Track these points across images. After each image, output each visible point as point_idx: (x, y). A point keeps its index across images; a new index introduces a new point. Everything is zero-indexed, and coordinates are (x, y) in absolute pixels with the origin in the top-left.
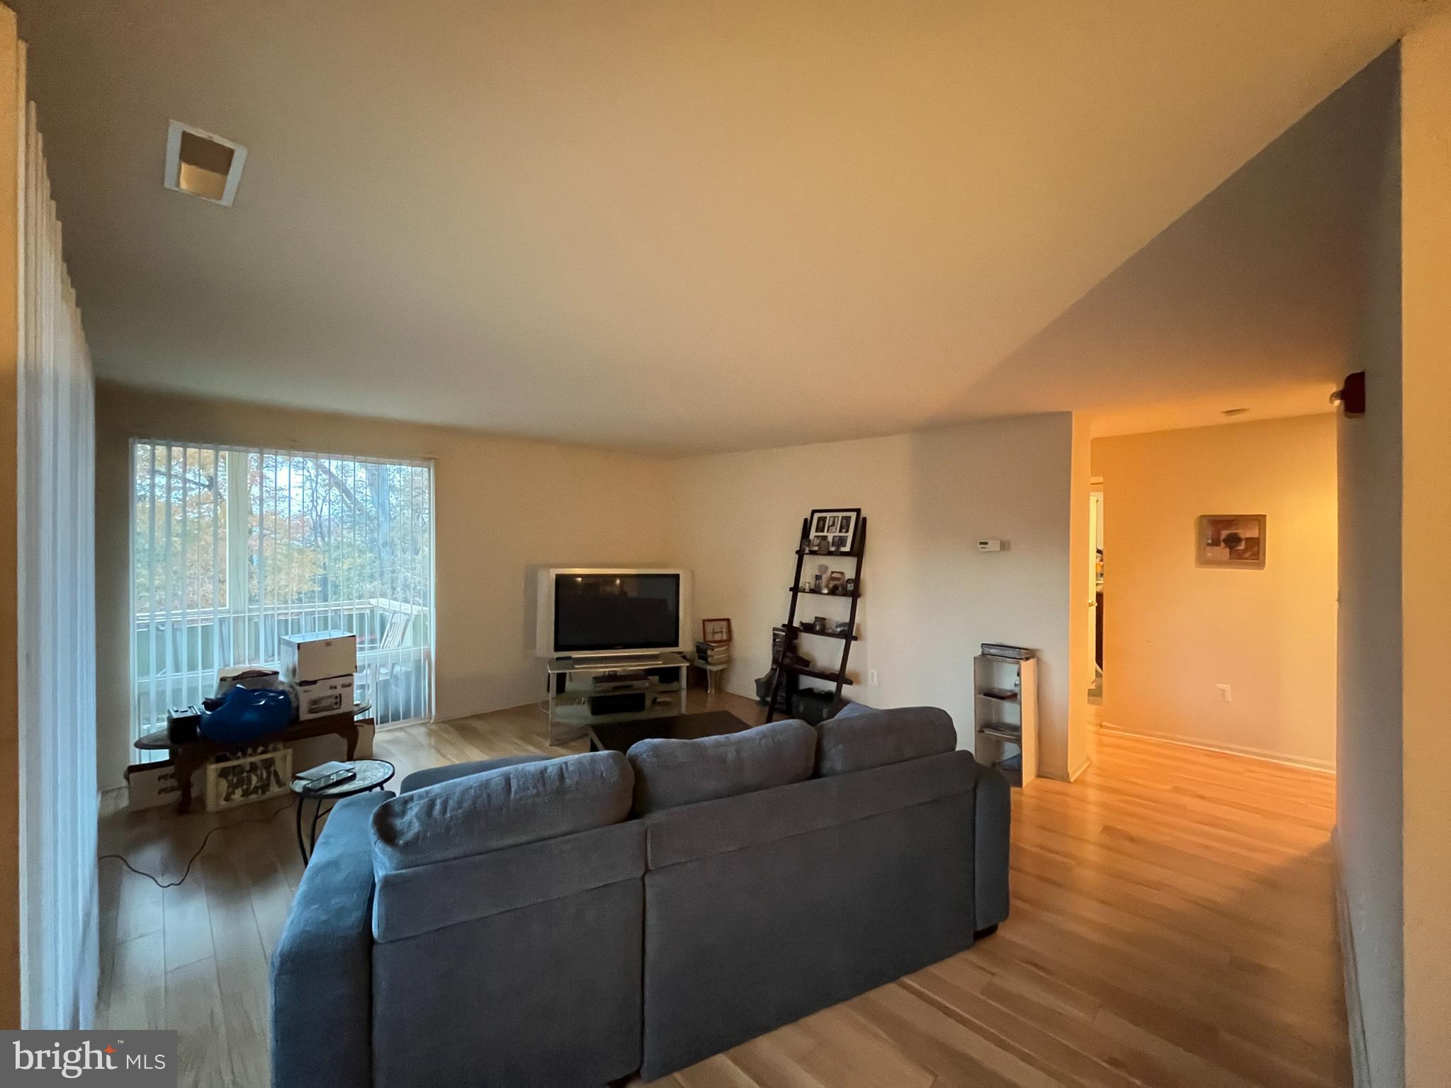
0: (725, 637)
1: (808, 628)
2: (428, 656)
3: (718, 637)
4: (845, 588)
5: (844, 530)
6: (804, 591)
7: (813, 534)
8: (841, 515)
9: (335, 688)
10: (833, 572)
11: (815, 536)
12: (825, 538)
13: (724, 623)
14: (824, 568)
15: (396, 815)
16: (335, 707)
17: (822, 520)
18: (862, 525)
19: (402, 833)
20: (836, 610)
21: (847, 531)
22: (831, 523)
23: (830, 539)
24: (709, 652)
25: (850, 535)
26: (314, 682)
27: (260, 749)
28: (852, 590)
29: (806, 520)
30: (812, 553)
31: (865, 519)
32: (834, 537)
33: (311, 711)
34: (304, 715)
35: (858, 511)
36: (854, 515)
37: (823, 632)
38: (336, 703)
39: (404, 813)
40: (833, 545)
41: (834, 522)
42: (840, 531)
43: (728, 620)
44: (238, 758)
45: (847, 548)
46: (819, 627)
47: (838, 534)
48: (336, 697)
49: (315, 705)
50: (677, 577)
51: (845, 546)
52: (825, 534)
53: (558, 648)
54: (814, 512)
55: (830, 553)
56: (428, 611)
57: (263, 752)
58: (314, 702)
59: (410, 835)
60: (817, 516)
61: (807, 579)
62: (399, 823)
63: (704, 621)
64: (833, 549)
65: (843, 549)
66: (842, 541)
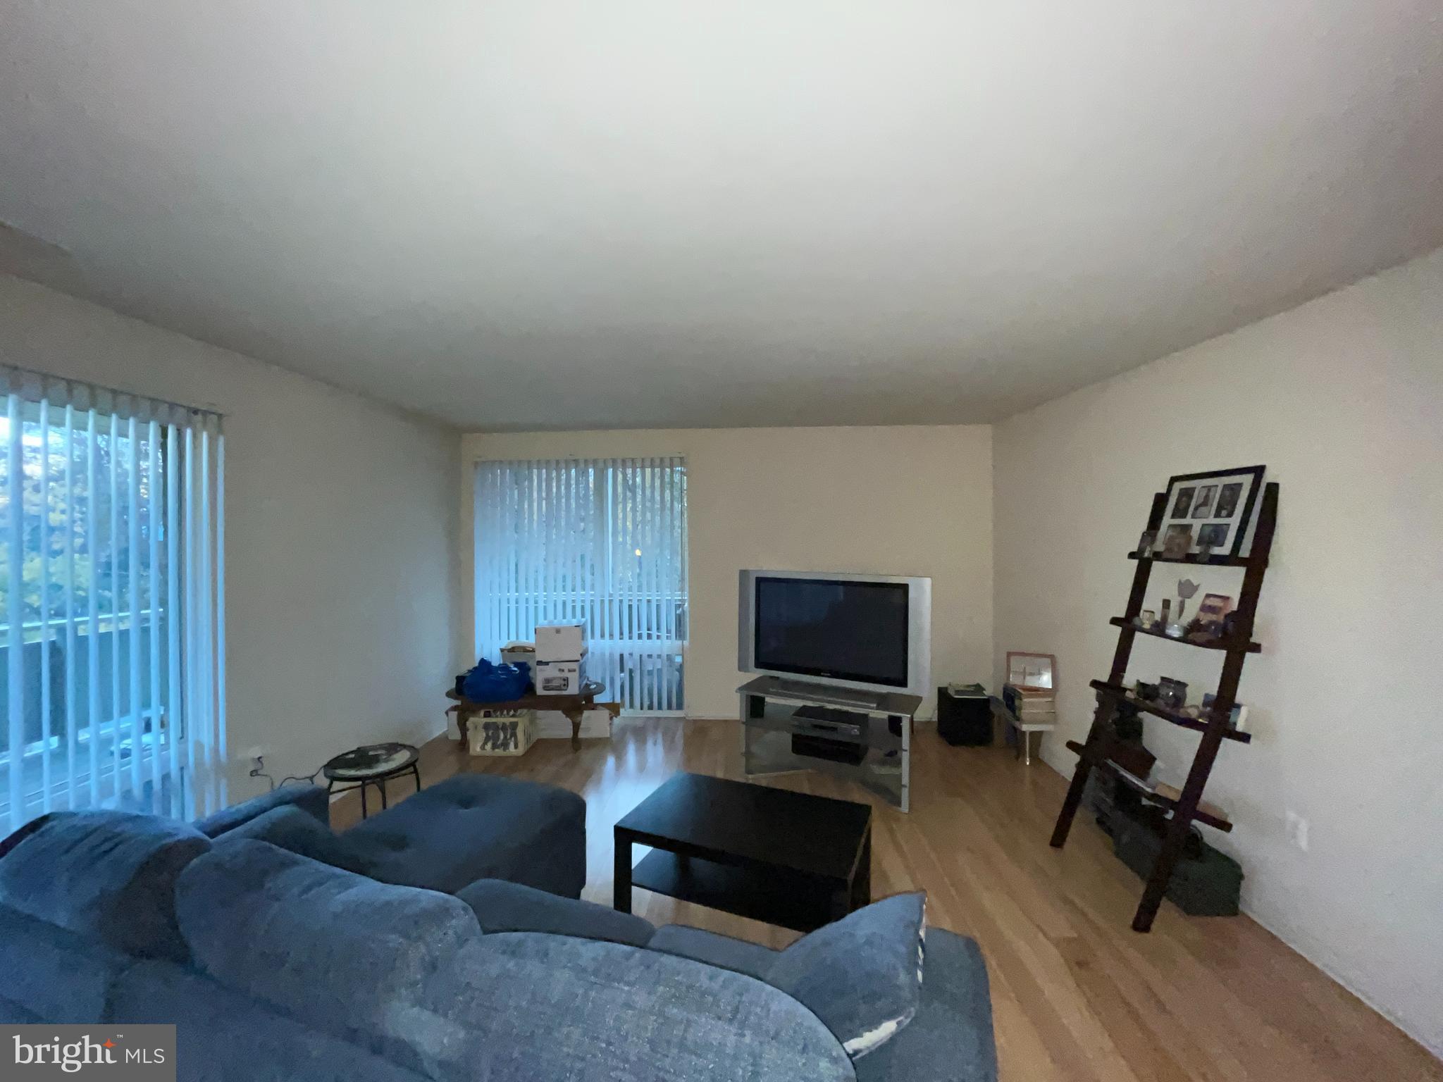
1: (1148, 699)
5: (1224, 513)
6: (1142, 629)
9: (563, 671)
10: (1208, 596)
11: (1170, 526)
12: (1186, 529)
14: (1187, 589)
16: (563, 687)
17: (1187, 494)
20: (1201, 669)
22: (1201, 500)
23: (1195, 533)
26: (547, 663)
27: (512, 713)
28: (1233, 636)
29: (1158, 495)
30: (1162, 557)
31: (1271, 488)
32: (1203, 525)
33: (545, 688)
34: (540, 691)
35: (1259, 472)
37: (1174, 713)
38: (564, 685)
40: (1201, 542)
41: (1207, 497)
42: (1217, 515)
43: (1052, 658)
44: (497, 717)
45: (1226, 549)
46: (1168, 702)
47: (1213, 520)
48: (564, 680)
49: (548, 684)
50: (905, 591)
51: (1222, 545)
53: (758, 664)
54: (1174, 480)
55: (1190, 559)
57: (513, 716)
58: (548, 681)
60: (1178, 486)
61: (1152, 607)
64: (1196, 550)
65: (1217, 551)
66: (1217, 535)
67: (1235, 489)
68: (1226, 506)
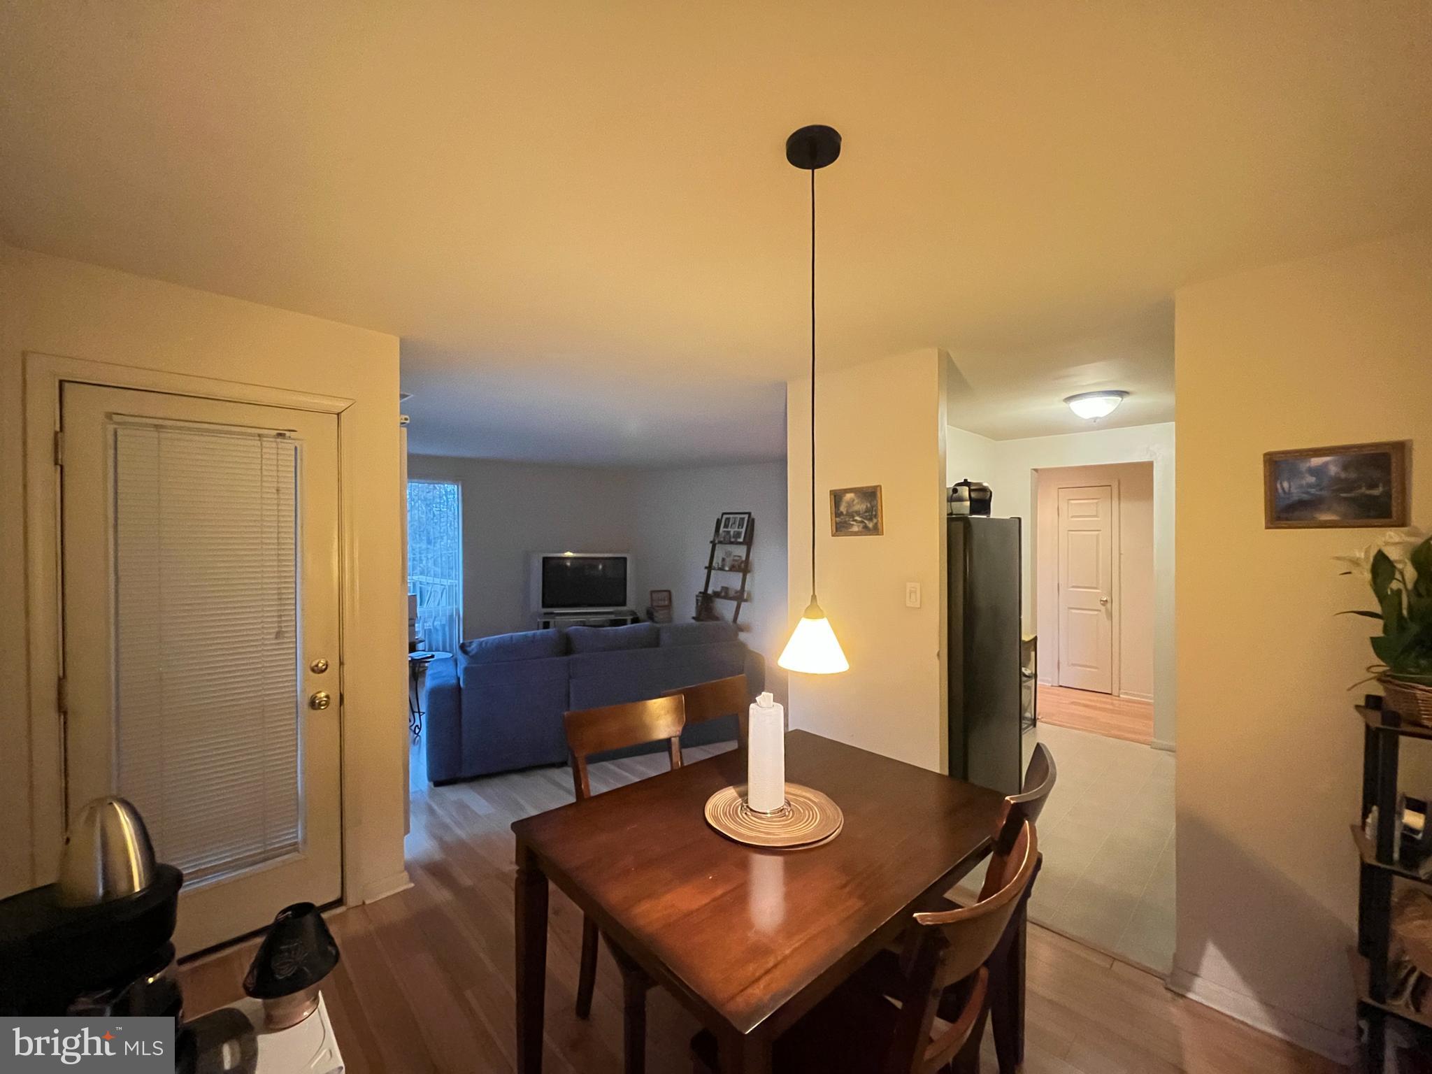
0: (667, 603)
1: (717, 594)
2: (457, 610)
3: (662, 603)
4: (739, 566)
5: (740, 527)
6: (714, 569)
7: (722, 529)
8: (739, 516)
10: (735, 556)
11: (723, 531)
12: (728, 532)
13: (666, 594)
14: (729, 554)
15: (467, 647)
17: (728, 519)
18: (751, 523)
19: (470, 652)
20: (734, 581)
21: (742, 528)
22: (733, 522)
23: (732, 533)
24: (655, 614)
25: (743, 530)
28: (744, 568)
29: (718, 520)
30: (720, 542)
31: (753, 520)
32: (734, 531)
35: (749, 514)
36: (746, 517)
37: (726, 597)
39: (470, 646)
40: (733, 537)
41: (735, 521)
42: (738, 528)
43: (669, 592)
45: (741, 540)
46: (724, 594)
47: (736, 529)
50: (625, 559)
51: (741, 538)
52: (729, 529)
53: (544, 605)
54: (723, 514)
55: (731, 543)
56: (456, 581)
59: (473, 652)
60: (725, 517)
61: (717, 561)
62: (469, 649)
63: (652, 592)
64: (733, 540)
65: (739, 540)
66: (738, 535)
67: (743, 519)
68: (741, 525)
